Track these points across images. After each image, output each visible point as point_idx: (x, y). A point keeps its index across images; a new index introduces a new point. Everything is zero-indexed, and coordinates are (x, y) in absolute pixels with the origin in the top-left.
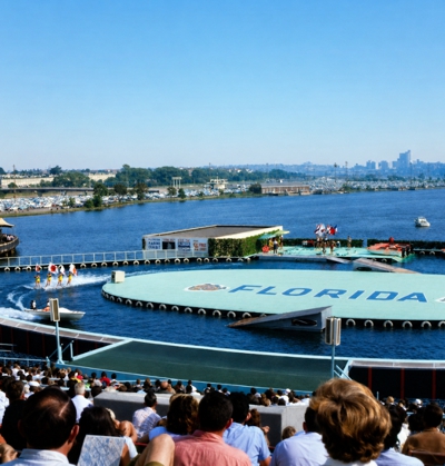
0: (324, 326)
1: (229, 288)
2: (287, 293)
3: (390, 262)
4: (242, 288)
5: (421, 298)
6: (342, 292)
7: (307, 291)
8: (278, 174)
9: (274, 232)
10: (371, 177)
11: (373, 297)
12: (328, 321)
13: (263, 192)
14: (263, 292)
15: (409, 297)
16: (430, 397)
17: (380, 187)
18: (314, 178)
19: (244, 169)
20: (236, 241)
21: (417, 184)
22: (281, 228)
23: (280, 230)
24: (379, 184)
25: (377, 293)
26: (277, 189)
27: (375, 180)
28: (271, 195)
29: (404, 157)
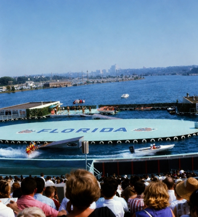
0: (81, 145)
1: (37, 131)
2: (64, 131)
3: (109, 114)
4: (43, 131)
5: (124, 130)
6: (88, 129)
7: (72, 130)
8: (56, 78)
9: (56, 104)
10: (99, 77)
11: (103, 131)
12: (83, 143)
13: (50, 86)
14: (53, 132)
15: (119, 130)
16: (131, 174)
17: (103, 82)
18: (73, 78)
19: (41, 76)
20: (39, 109)
21: (120, 79)
22: (59, 102)
23: (59, 103)
24: (103, 80)
25: (104, 129)
26: (56, 84)
27: (101, 78)
28: (53, 87)
29: (113, 67)
